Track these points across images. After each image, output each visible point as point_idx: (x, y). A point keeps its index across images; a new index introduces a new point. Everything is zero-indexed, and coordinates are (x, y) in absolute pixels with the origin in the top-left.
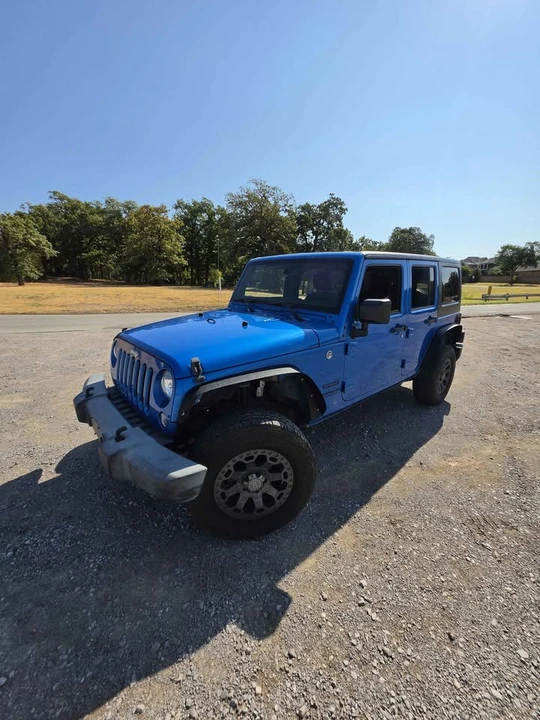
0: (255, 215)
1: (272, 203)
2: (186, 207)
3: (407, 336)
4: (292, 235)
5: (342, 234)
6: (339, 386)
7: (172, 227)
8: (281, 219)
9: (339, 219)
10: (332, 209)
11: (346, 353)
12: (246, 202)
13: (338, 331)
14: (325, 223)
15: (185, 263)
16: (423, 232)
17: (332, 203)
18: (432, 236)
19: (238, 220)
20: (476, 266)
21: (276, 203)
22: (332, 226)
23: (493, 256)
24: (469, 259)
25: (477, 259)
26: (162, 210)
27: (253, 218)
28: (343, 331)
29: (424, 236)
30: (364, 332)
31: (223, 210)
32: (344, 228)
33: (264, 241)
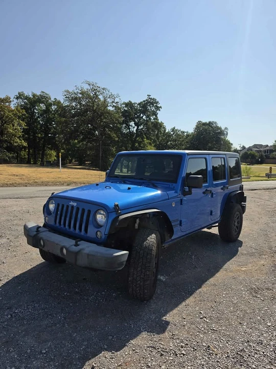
0: (87, 108)
1: (102, 99)
2: (26, 98)
3: (212, 197)
4: (119, 125)
5: (158, 126)
6: (179, 222)
7: (15, 115)
8: (109, 112)
9: (155, 114)
10: (149, 106)
11: (181, 204)
12: (80, 98)
13: (176, 192)
14: (144, 117)
15: (25, 144)
16: (219, 125)
17: (149, 102)
18: (226, 128)
19: (73, 112)
20: (260, 151)
21: (105, 100)
22: (150, 119)
23: (272, 144)
24: (255, 146)
25: (261, 146)
26: (7, 100)
27: (86, 111)
28: (179, 192)
29: (220, 128)
30: (190, 193)
31: (59, 102)
32: (160, 121)
33: (95, 129)
